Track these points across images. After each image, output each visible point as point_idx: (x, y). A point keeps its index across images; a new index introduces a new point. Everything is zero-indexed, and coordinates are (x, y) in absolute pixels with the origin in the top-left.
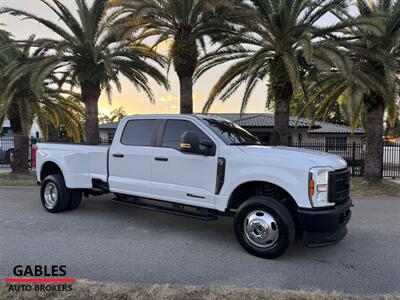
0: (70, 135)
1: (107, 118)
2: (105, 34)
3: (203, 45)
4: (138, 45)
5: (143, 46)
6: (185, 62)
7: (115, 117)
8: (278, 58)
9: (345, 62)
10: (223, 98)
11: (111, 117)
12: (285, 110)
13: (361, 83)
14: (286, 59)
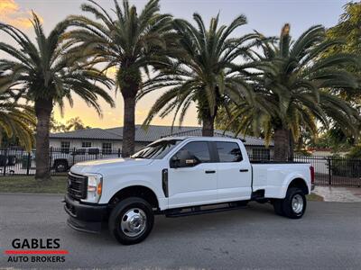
0: (23, 144)
1: (63, 126)
2: (59, 59)
3: (147, 72)
4: (89, 69)
5: (94, 69)
6: (129, 86)
7: (71, 126)
8: (203, 86)
9: (250, 94)
10: (163, 115)
11: (67, 126)
12: (210, 127)
13: (264, 110)
14: (207, 89)
